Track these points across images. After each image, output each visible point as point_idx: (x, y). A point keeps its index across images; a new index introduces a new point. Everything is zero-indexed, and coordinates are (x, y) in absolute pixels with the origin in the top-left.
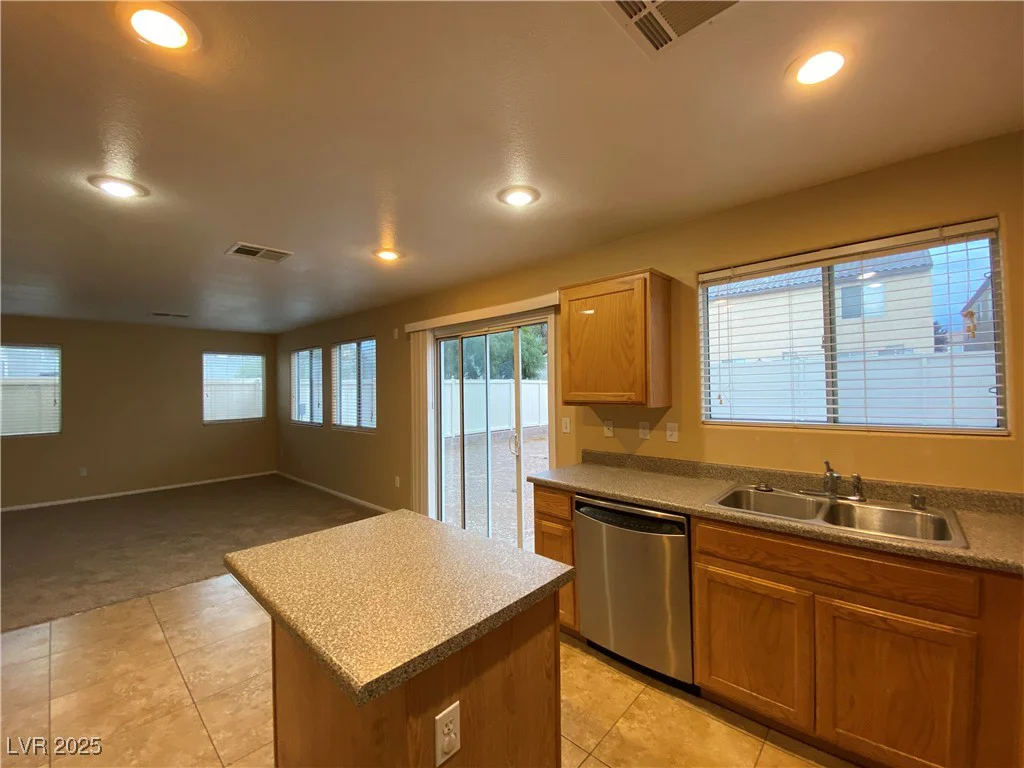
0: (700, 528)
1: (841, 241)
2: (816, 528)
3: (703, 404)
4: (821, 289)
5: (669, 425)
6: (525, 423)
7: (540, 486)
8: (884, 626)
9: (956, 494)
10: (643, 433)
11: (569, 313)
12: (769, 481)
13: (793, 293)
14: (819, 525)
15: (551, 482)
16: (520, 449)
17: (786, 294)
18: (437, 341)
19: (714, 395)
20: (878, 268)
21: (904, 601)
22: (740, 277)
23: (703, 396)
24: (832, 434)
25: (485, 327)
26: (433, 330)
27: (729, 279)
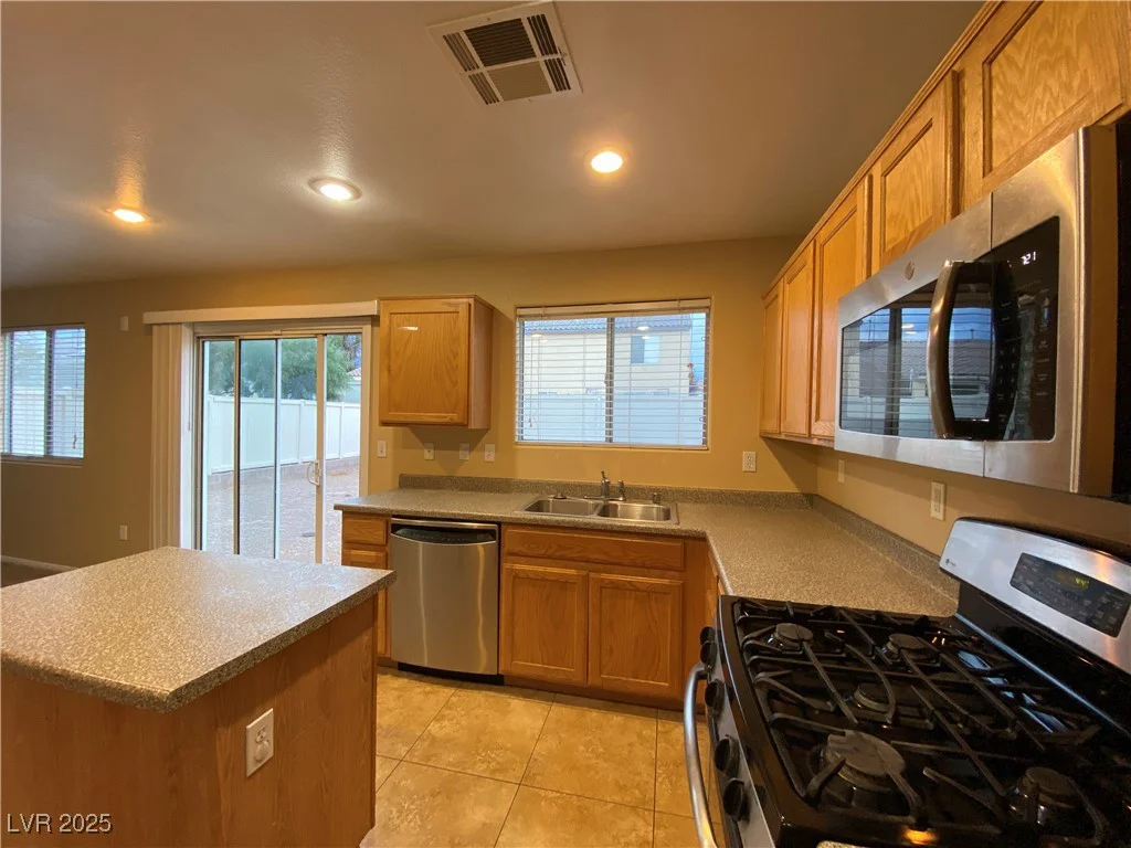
0: (508, 532)
1: (619, 299)
2: (591, 521)
3: (517, 427)
4: (605, 336)
5: (487, 446)
6: (329, 455)
7: (349, 513)
8: (630, 587)
9: (678, 491)
10: (463, 455)
11: (390, 328)
12: (564, 491)
13: (588, 336)
14: (596, 519)
15: (364, 508)
16: (321, 478)
17: (582, 336)
18: (199, 340)
19: (526, 419)
20: (652, 324)
21: (643, 567)
22: (549, 317)
23: (517, 420)
24: (608, 451)
25: (277, 329)
26: (193, 325)
27: (541, 317)
